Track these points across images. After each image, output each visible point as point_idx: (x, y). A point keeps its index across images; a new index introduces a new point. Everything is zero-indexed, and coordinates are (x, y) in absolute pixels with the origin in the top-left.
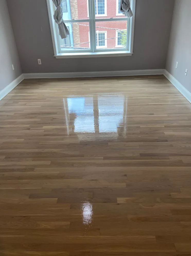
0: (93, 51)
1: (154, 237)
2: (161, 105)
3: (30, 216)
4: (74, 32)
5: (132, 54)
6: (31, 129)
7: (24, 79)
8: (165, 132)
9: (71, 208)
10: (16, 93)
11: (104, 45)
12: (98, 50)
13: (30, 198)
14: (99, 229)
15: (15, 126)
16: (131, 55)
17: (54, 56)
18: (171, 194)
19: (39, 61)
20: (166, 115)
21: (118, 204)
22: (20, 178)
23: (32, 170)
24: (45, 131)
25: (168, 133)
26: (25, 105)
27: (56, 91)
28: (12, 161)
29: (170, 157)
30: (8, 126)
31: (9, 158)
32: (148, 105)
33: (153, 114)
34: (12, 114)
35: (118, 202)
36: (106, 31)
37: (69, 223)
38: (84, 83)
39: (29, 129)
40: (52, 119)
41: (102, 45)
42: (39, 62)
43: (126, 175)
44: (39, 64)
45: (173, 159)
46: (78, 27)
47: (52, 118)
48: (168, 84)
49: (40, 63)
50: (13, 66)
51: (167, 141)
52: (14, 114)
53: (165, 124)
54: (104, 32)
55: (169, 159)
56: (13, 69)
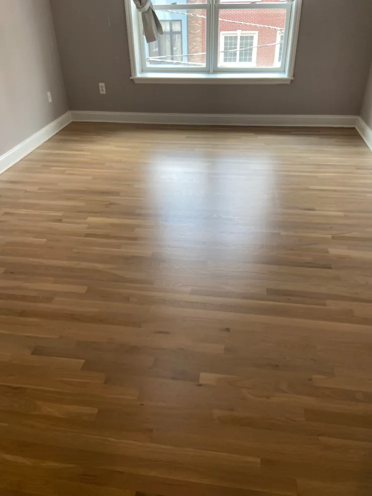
0: (211, 70)
1: (259, 460)
2: (335, 191)
3: (27, 388)
4: (192, 32)
5: (292, 81)
6: (64, 220)
7: (71, 121)
8: (330, 250)
9: (105, 383)
10: (50, 148)
11: (250, 60)
12: (221, 69)
13: (33, 354)
14: (151, 430)
15: (37, 212)
16: (288, 83)
17: (131, 78)
18: (315, 376)
19: (102, 87)
20: (342, 214)
21: (200, 385)
22: (23, 314)
23: (49, 299)
24: (88, 228)
25: (336, 251)
26: (63, 172)
27: (128, 149)
28: (15, 279)
29: (328, 302)
30: (23, 211)
31: (12, 273)
32: (308, 189)
33: (314, 210)
34: (35, 189)
35: (201, 382)
36: (257, 32)
37: (95, 411)
38: (187, 137)
39: (60, 221)
40: (107, 205)
41: (245, 60)
42: (100, 89)
43: (228, 330)
44: (101, 92)
45: (332, 305)
46: (200, 22)
47: (108, 203)
48: (362, 149)
49: (102, 90)
50: (49, 94)
51: (330, 268)
52: (39, 189)
53: (334, 232)
54: (250, 34)
55: (325, 305)
56: (50, 100)
